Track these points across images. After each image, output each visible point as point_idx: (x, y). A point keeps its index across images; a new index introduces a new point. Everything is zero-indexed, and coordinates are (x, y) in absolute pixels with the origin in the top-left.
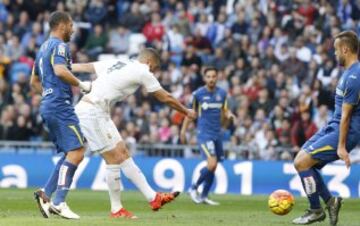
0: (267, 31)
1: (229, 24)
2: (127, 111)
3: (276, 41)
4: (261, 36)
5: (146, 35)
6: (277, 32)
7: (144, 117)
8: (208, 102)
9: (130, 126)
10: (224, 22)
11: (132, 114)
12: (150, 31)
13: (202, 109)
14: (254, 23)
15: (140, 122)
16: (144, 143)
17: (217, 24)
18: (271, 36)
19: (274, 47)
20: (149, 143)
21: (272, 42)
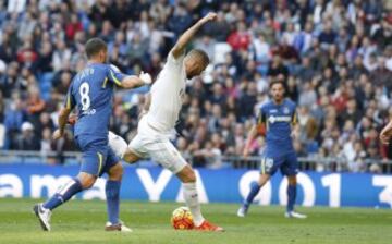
0: (355, 40)
1: (317, 33)
2: (212, 122)
3: (365, 50)
4: (349, 45)
5: (231, 44)
6: (366, 41)
7: (229, 128)
8: (275, 115)
9: (215, 138)
10: (310, 32)
11: (217, 125)
12: (235, 40)
13: (270, 123)
14: (342, 32)
15: (225, 133)
16: (229, 154)
17: (303, 33)
18: (359, 45)
19: (362, 57)
20: (235, 155)
21: (361, 51)
